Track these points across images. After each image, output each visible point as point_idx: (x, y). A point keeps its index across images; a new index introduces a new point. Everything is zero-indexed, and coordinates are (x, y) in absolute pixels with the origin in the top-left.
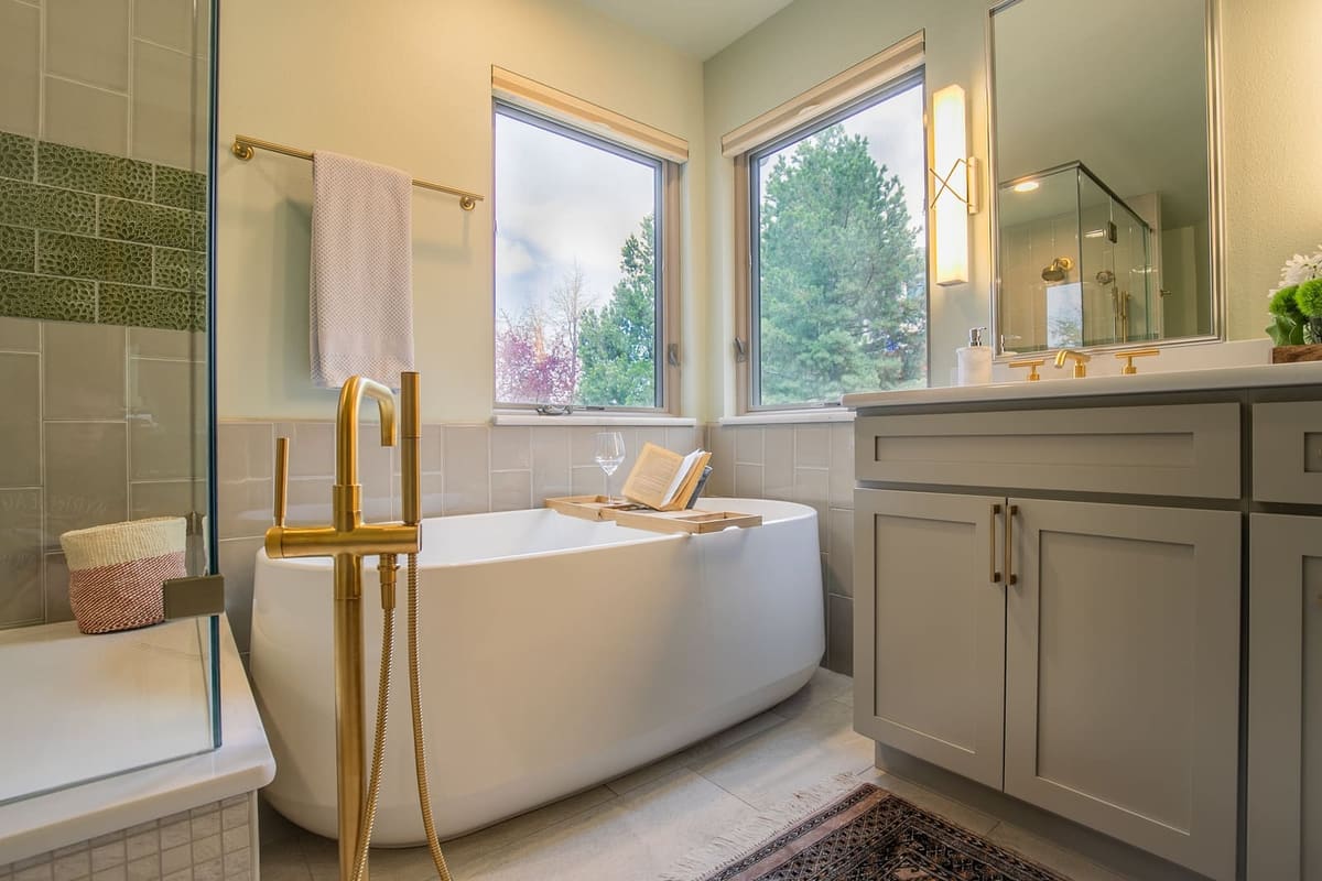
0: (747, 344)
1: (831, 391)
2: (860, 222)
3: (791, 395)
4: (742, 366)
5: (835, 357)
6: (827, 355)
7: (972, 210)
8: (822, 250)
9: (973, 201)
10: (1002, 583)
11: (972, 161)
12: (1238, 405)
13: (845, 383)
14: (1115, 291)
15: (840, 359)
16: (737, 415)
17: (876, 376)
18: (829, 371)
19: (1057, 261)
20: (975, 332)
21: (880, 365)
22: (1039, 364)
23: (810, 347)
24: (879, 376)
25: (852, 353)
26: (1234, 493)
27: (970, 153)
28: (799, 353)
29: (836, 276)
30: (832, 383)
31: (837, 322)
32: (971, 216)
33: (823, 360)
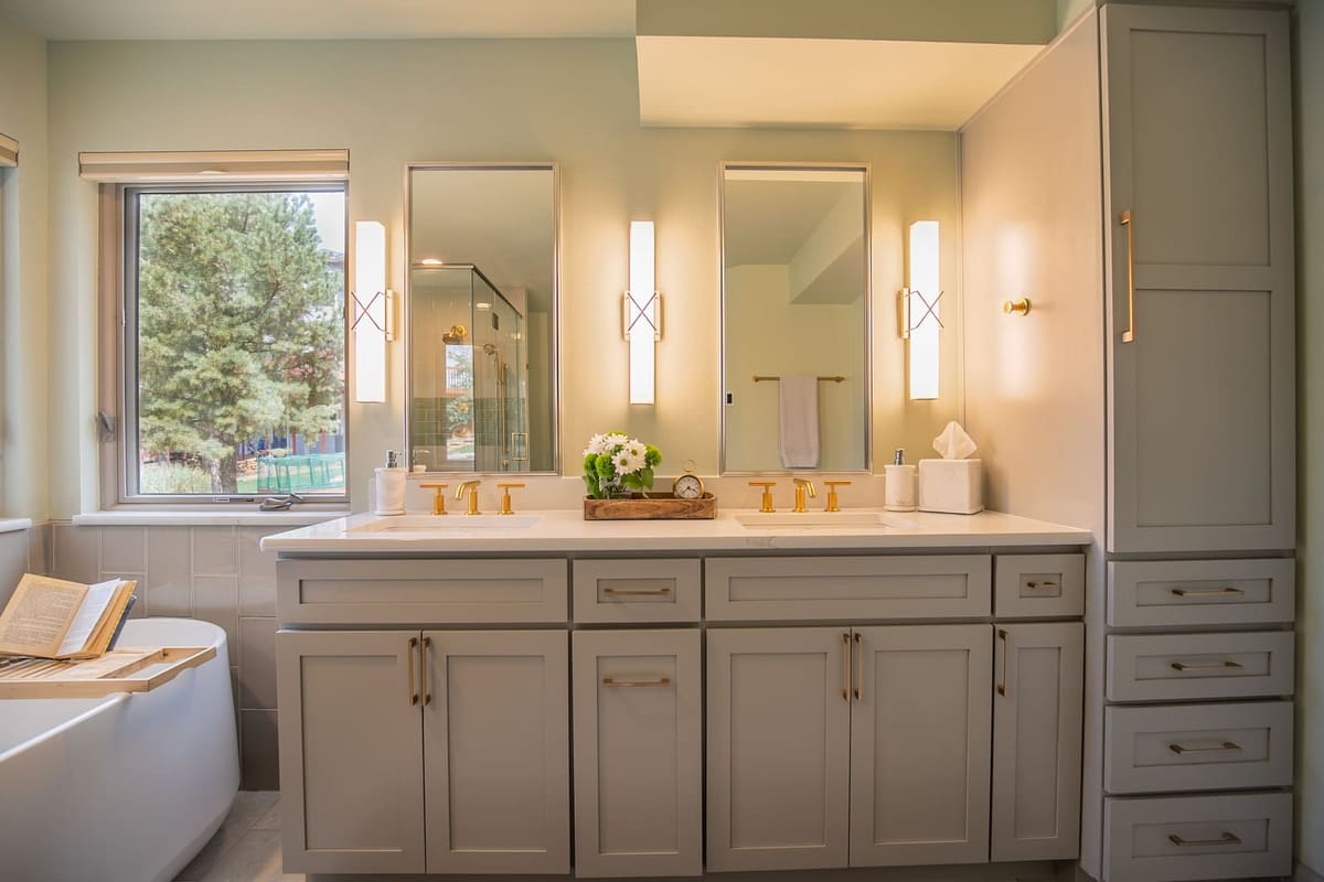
0: (117, 420)
1: (224, 416)
2: (262, 233)
3: (166, 418)
4: (110, 447)
5: (229, 378)
6: (220, 376)
7: (390, 337)
8: (214, 254)
9: (390, 329)
10: (418, 705)
11: (390, 293)
12: (565, 561)
13: (240, 408)
14: (497, 360)
15: (234, 381)
16: (103, 508)
17: (280, 403)
18: (222, 393)
19: (454, 327)
20: (391, 453)
21: (284, 390)
22: (443, 486)
23: (195, 364)
24: (284, 402)
25: (250, 375)
26: (564, 619)
27: (388, 287)
28: (179, 368)
29: (231, 284)
30: (224, 408)
31: (232, 340)
32: (388, 343)
33: (213, 380)
